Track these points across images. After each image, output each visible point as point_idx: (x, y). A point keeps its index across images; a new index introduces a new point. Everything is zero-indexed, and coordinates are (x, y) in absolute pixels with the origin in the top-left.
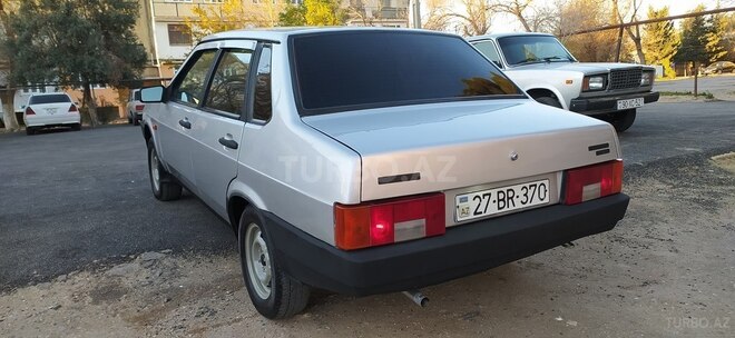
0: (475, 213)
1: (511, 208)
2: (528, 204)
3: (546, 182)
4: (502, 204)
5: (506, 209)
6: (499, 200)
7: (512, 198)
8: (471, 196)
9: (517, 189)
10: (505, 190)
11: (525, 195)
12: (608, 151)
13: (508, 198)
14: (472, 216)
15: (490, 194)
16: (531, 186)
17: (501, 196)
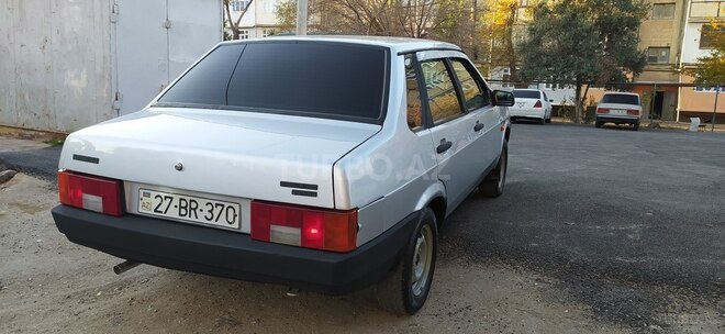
0: (156, 211)
1: (193, 218)
2: (213, 222)
3: (236, 207)
4: (183, 212)
5: (187, 218)
6: (181, 207)
7: (195, 209)
8: (154, 194)
9: (202, 203)
10: (188, 199)
11: (211, 211)
12: (315, 195)
13: (191, 209)
14: (152, 212)
15: (172, 198)
16: (217, 205)
17: (184, 204)
